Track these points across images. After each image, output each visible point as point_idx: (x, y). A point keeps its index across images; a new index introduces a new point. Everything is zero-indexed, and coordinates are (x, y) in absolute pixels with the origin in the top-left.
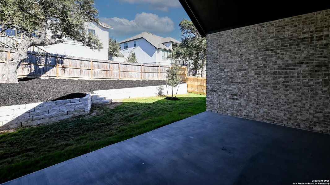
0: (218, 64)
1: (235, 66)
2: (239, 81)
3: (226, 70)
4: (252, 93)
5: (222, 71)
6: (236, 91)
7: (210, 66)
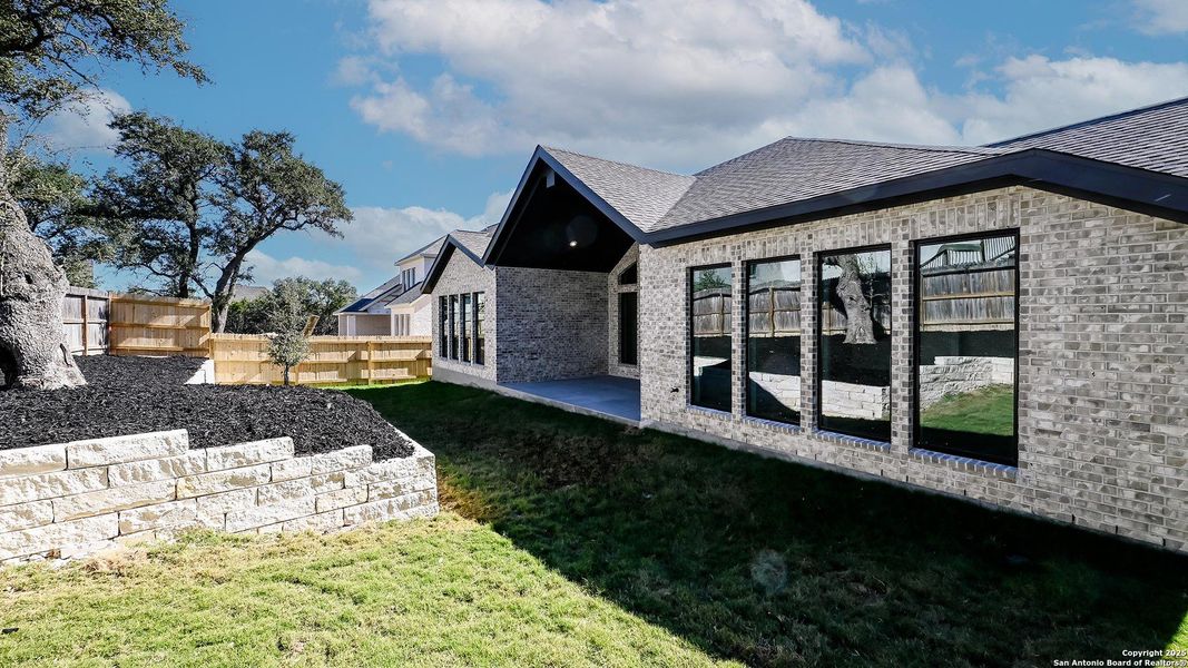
0: (514, 313)
1: (535, 316)
2: (539, 335)
3: (524, 322)
4: (552, 348)
5: (518, 322)
6: (536, 348)
7: (502, 315)
